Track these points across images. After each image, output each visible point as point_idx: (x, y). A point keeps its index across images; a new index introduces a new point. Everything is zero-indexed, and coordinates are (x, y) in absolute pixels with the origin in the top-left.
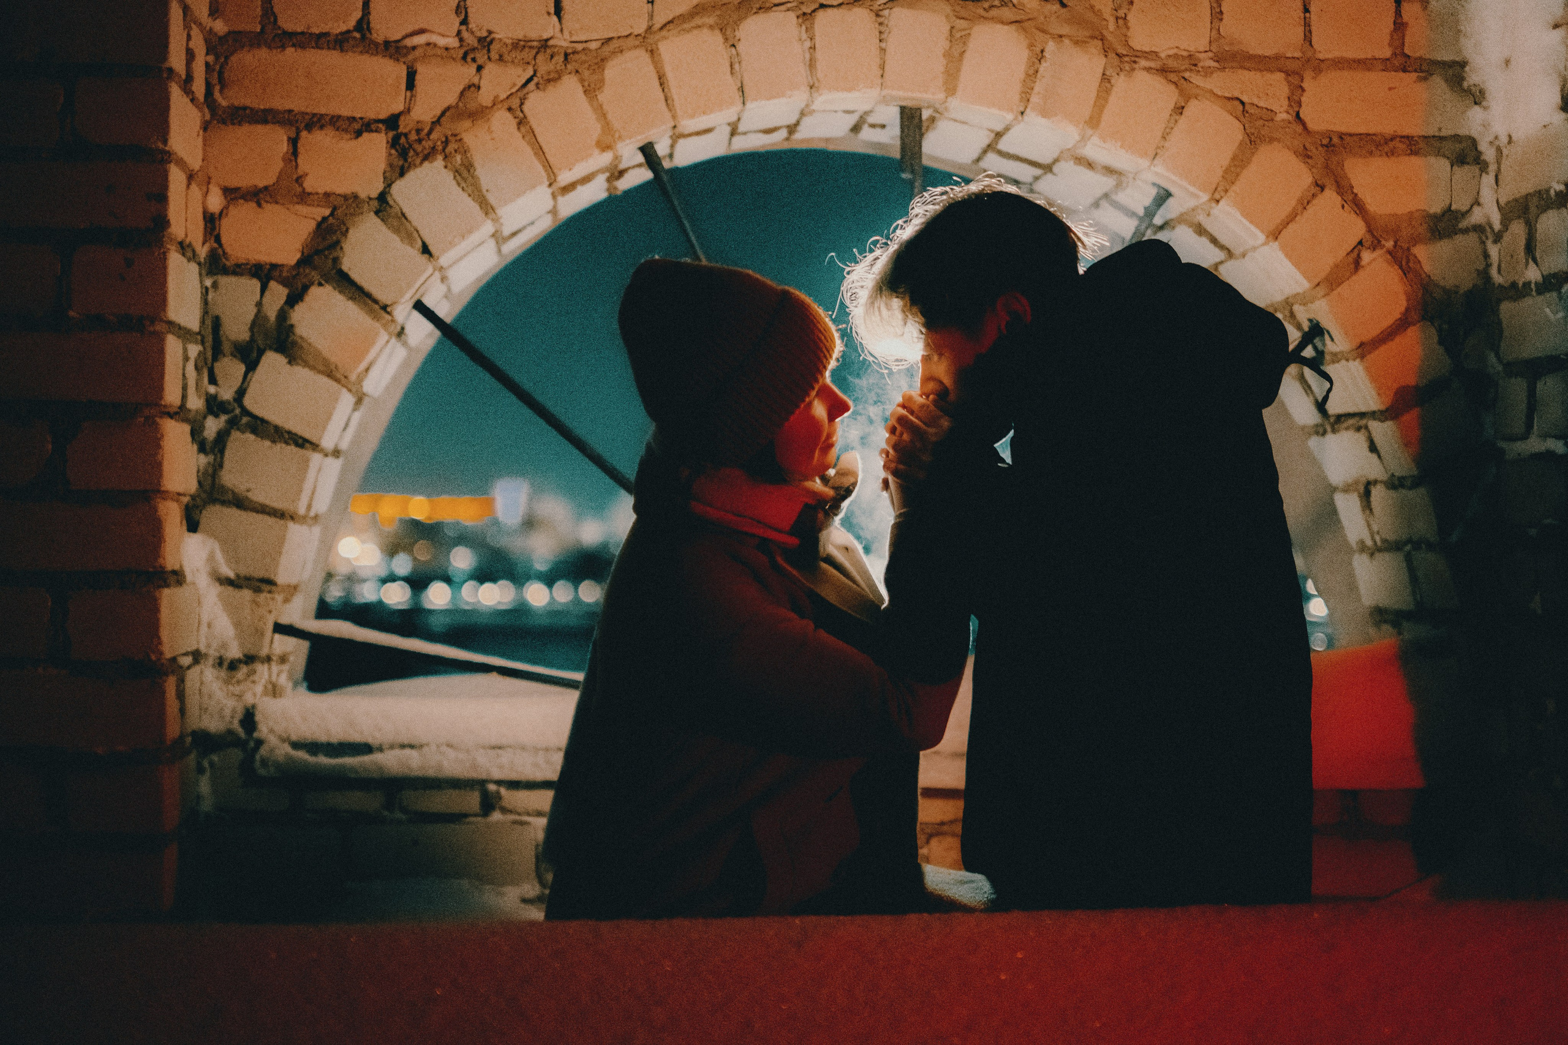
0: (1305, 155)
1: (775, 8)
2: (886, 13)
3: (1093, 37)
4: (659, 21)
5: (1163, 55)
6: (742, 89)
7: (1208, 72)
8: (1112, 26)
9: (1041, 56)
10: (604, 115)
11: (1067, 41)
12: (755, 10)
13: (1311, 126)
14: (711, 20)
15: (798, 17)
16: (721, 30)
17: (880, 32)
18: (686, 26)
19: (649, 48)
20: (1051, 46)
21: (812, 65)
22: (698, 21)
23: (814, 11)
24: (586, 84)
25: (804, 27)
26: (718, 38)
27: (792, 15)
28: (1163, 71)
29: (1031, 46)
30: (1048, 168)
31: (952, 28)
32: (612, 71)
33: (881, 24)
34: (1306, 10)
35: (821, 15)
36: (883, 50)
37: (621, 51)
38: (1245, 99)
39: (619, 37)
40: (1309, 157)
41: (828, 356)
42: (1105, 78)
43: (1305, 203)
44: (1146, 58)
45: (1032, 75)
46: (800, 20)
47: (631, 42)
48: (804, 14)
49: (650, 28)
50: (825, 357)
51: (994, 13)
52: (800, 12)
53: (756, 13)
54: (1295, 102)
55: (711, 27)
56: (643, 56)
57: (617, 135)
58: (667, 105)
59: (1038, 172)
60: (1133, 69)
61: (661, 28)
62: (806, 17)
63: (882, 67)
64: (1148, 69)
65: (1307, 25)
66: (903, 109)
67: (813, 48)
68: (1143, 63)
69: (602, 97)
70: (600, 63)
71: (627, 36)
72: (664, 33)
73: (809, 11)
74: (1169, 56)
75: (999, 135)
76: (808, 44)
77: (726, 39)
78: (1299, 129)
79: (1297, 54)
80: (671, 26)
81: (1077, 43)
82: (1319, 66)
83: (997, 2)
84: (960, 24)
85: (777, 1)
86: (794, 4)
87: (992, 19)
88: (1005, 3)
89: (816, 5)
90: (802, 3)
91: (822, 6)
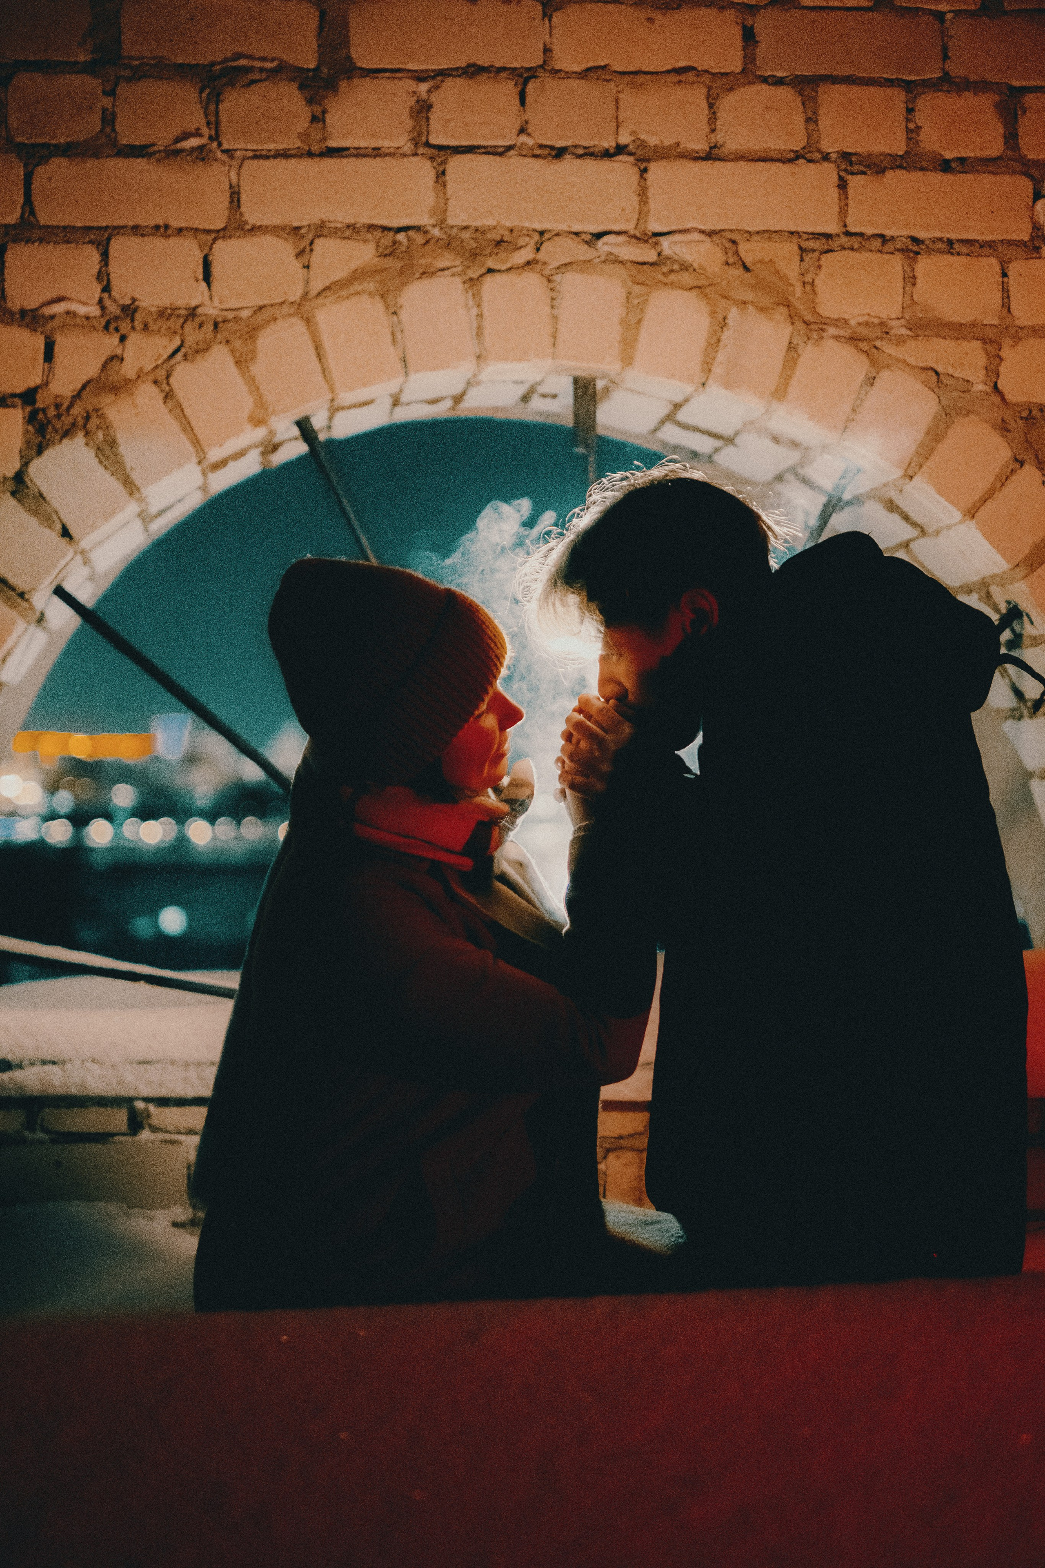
0: (1004, 428)
1: (440, 273)
2: (557, 278)
3: (778, 304)
4: (316, 287)
5: (853, 323)
6: (404, 360)
7: (900, 341)
8: (799, 292)
9: (723, 324)
10: (257, 388)
11: (751, 308)
12: (417, 276)
13: (1009, 397)
14: (371, 286)
15: (464, 282)
16: (382, 296)
17: (553, 299)
18: (344, 293)
19: (305, 317)
20: (734, 314)
21: (479, 333)
22: (357, 287)
23: (481, 276)
24: (238, 355)
25: (470, 293)
26: (379, 305)
27: (458, 281)
28: (854, 340)
29: (713, 313)
30: (729, 441)
31: (629, 293)
32: (266, 340)
33: (552, 290)
34: (1004, 275)
35: (489, 280)
36: (555, 318)
37: (275, 319)
38: (940, 369)
39: (272, 305)
40: (1009, 431)
41: (498, 663)
42: (792, 347)
43: (1003, 479)
44: (836, 326)
45: (714, 344)
46: (467, 285)
47: (285, 310)
48: (471, 279)
49: (305, 295)
50: (496, 665)
51: (673, 277)
52: (466, 278)
53: (419, 278)
54: (993, 372)
55: (371, 294)
56: (298, 326)
57: (270, 410)
58: (325, 377)
59: (718, 443)
60: (821, 338)
61: (319, 294)
62: (473, 283)
63: (555, 336)
64: (837, 338)
65: (1005, 290)
66: (576, 381)
67: (480, 315)
68: (832, 331)
69: (257, 369)
70: (252, 332)
71: (281, 304)
72: (320, 300)
73: (476, 276)
74: (859, 324)
75: (677, 406)
76: (475, 311)
77: (387, 307)
78: (997, 400)
79: (995, 322)
80: (328, 293)
81: (762, 309)
82: (1018, 334)
83: (676, 267)
84: (637, 289)
85: (441, 265)
86: (460, 269)
87: (672, 285)
88: (685, 267)
89: (484, 270)
90: (468, 267)
91: (490, 271)
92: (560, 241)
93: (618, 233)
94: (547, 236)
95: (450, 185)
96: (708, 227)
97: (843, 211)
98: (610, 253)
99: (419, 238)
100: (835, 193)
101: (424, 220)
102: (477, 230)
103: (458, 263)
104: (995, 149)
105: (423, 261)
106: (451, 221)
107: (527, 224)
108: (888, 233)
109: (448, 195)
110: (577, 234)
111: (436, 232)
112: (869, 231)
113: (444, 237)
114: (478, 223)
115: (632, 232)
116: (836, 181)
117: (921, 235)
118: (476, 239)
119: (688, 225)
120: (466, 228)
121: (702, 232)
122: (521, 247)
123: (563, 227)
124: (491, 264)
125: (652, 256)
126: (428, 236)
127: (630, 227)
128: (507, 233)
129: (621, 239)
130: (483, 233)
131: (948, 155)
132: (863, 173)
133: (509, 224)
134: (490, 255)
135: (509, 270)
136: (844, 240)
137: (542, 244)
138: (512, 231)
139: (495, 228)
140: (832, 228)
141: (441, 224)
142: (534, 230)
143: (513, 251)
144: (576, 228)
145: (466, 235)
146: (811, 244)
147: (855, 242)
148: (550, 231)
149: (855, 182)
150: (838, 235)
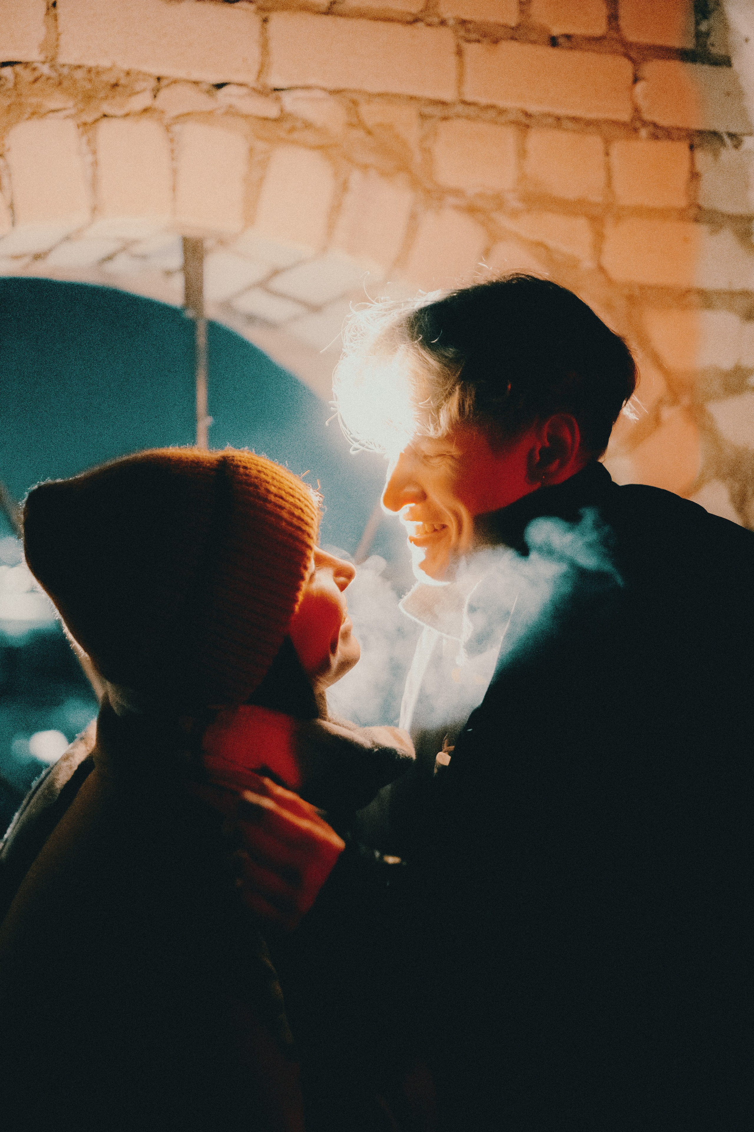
1: (51, 115)
2: (177, 128)
3: (399, 169)
5: (469, 193)
6: (11, 207)
7: (514, 214)
8: (418, 158)
9: (344, 187)
11: (373, 172)
12: (26, 116)
13: (612, 277)
15: (78, 126)
17: (172, 151)
20: (356, 177)
21: (94, 184)
23: (96, 121)
25: (84, 139)
27: (71, 125)
28: (471, 210)
29: (335, 175)
31: (251, 149)
33: (172, 140)
35: (104, 124)
36: (175, 172)
44: (453, 196)
45: (336, 207)
46: (81, 129)
48: (85, 124)
51: (296, 135)
52: (79, 121)
53: (28, 118)
54: (598, 248)
60: (441, 207)
62: (87, 128)
63: (174, 189)
64: (457, 208)
65: (608, 170)
66: (186, 241)
67: (95, 164)
68: (451, 200)
73: (90, 120)
74: (475, 195)
75: (276, 272)
76: (89, 158)
79: (600, 199)
81: (384, 174)
82: (619, 213)
83: (299, 124)
84: (260, 145)
85: (53, 105)
86: (73, 111)
87: (295, 143)
88: (308, 125)
89: (97, 115)
90: (82, 111)
91: (105, 116)
92: (180, 90)
93: (241, 85)
94: (164, 83)
95: (61, 19)
96: (332, 85)
97: (460, 80)
98: (231, 106)
99: (26, 75)
100: (452, 59)
101: (34, 55)
102: (90, 71)
103: (71, 104)
104: (599, 28)
105: (34, 100)
106: (62, 59)
107: (145, 68)
108: (502, 103)
109: (60, 29)
110: (196, 83)
111: (45, 69)
112: (484, 100)
113: (54, 75)
114: (90, 63)
115: (252, 84)
116: (452, 48)
117: (533, 108)
118: (90, 80)
119: (312, 81)
120: (79, 67)
121: (324, 89)
122: (138, 93)
123: (181, 74)
124: (106, 108)
125: (273, 112)
126: (37, 74)
127: (250, 78)
128: (122, 75)
129: (243, 91)
130: (98, 73)
131: (556, 31)
132: (478, 41)
133: (126, 67)
134: (106, 98)
135: (127, 115)
136: (460, 109)
137: (158, 90)
138: (128, 74)
139: (110, 69)
140: (448, 95)
141: (51, 61)
142: (150, 75)
143: (130, 95)
144: (196, 76)
145: (79, 75)
146: (428, 110)
147: (471, 111)
148: (166, 78)
149: (472, 50)
150: (454, 104)
